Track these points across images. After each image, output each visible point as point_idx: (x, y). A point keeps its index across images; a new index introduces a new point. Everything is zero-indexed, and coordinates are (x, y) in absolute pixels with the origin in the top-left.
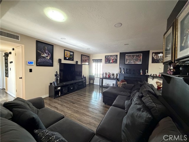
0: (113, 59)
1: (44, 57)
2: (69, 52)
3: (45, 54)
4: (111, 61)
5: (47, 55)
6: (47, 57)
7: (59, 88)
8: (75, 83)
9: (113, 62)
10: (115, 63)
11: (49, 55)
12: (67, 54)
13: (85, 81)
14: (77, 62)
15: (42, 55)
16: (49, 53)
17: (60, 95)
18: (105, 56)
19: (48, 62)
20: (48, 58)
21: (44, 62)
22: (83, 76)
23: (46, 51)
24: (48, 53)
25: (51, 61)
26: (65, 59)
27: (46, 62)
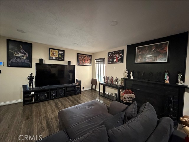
0: (118, 57)
1: (18, 57)
2: (58, 51)
3: (20, 54)
4: (115, 60)
5: (22, 55)
6: (23, 56)
7: (32, 93)
8: (61, 88)
9: (117, 61)
10: (120, 63)
11: (25, 54)
12: (54, 53)
13: (79, 86)
14: (69, 62)
15: (15, 55)
16: (26, 53)
17: (33, 101)
18: (108, 53)
19: (25, 63)
20: (25, 58)
21: (17, 63)
22: (77, 80)
23: (22, 51)
24: (24, 52)
25: (28, 62)
26: (50, 58)
27: (21, 62)
